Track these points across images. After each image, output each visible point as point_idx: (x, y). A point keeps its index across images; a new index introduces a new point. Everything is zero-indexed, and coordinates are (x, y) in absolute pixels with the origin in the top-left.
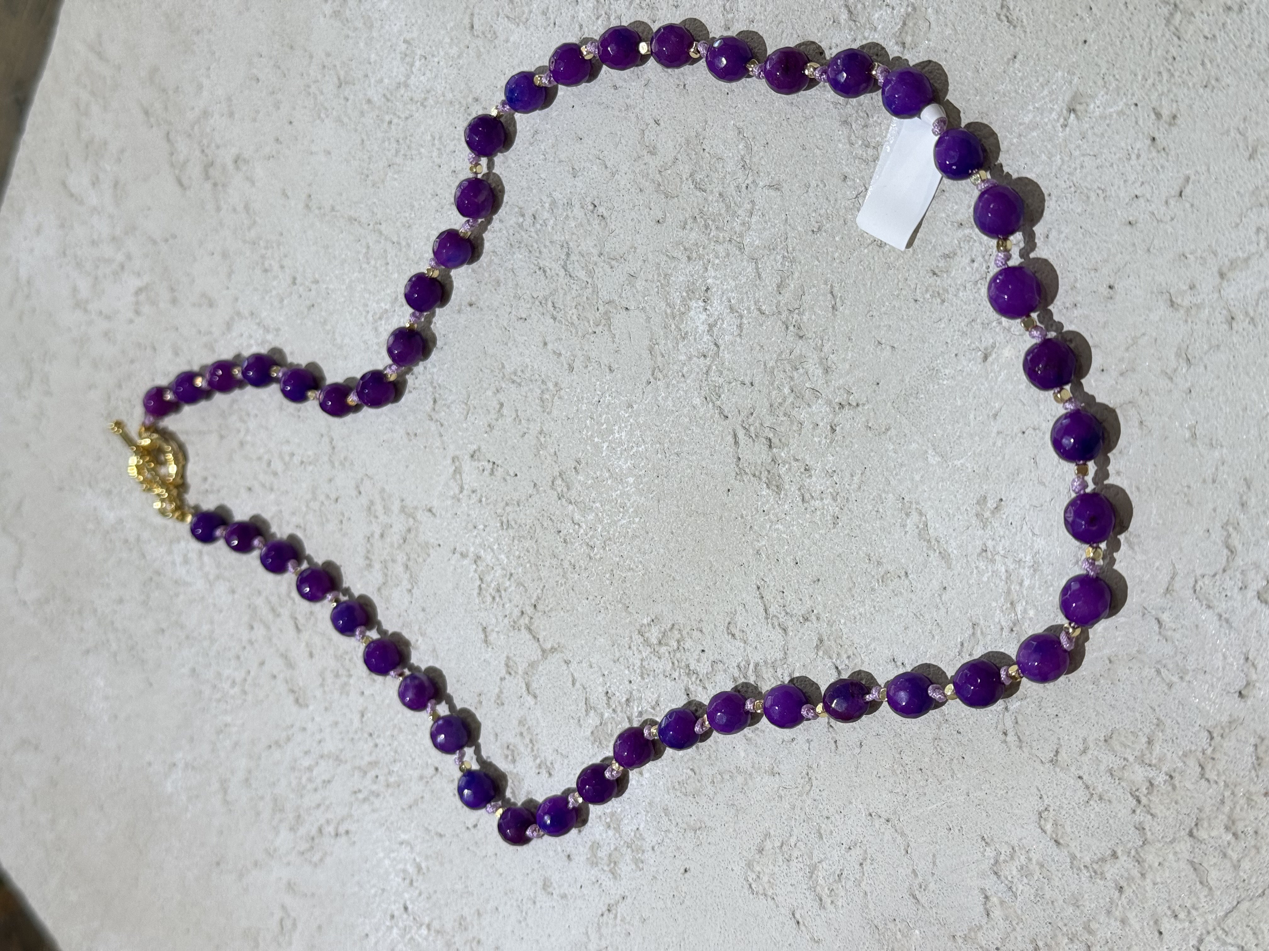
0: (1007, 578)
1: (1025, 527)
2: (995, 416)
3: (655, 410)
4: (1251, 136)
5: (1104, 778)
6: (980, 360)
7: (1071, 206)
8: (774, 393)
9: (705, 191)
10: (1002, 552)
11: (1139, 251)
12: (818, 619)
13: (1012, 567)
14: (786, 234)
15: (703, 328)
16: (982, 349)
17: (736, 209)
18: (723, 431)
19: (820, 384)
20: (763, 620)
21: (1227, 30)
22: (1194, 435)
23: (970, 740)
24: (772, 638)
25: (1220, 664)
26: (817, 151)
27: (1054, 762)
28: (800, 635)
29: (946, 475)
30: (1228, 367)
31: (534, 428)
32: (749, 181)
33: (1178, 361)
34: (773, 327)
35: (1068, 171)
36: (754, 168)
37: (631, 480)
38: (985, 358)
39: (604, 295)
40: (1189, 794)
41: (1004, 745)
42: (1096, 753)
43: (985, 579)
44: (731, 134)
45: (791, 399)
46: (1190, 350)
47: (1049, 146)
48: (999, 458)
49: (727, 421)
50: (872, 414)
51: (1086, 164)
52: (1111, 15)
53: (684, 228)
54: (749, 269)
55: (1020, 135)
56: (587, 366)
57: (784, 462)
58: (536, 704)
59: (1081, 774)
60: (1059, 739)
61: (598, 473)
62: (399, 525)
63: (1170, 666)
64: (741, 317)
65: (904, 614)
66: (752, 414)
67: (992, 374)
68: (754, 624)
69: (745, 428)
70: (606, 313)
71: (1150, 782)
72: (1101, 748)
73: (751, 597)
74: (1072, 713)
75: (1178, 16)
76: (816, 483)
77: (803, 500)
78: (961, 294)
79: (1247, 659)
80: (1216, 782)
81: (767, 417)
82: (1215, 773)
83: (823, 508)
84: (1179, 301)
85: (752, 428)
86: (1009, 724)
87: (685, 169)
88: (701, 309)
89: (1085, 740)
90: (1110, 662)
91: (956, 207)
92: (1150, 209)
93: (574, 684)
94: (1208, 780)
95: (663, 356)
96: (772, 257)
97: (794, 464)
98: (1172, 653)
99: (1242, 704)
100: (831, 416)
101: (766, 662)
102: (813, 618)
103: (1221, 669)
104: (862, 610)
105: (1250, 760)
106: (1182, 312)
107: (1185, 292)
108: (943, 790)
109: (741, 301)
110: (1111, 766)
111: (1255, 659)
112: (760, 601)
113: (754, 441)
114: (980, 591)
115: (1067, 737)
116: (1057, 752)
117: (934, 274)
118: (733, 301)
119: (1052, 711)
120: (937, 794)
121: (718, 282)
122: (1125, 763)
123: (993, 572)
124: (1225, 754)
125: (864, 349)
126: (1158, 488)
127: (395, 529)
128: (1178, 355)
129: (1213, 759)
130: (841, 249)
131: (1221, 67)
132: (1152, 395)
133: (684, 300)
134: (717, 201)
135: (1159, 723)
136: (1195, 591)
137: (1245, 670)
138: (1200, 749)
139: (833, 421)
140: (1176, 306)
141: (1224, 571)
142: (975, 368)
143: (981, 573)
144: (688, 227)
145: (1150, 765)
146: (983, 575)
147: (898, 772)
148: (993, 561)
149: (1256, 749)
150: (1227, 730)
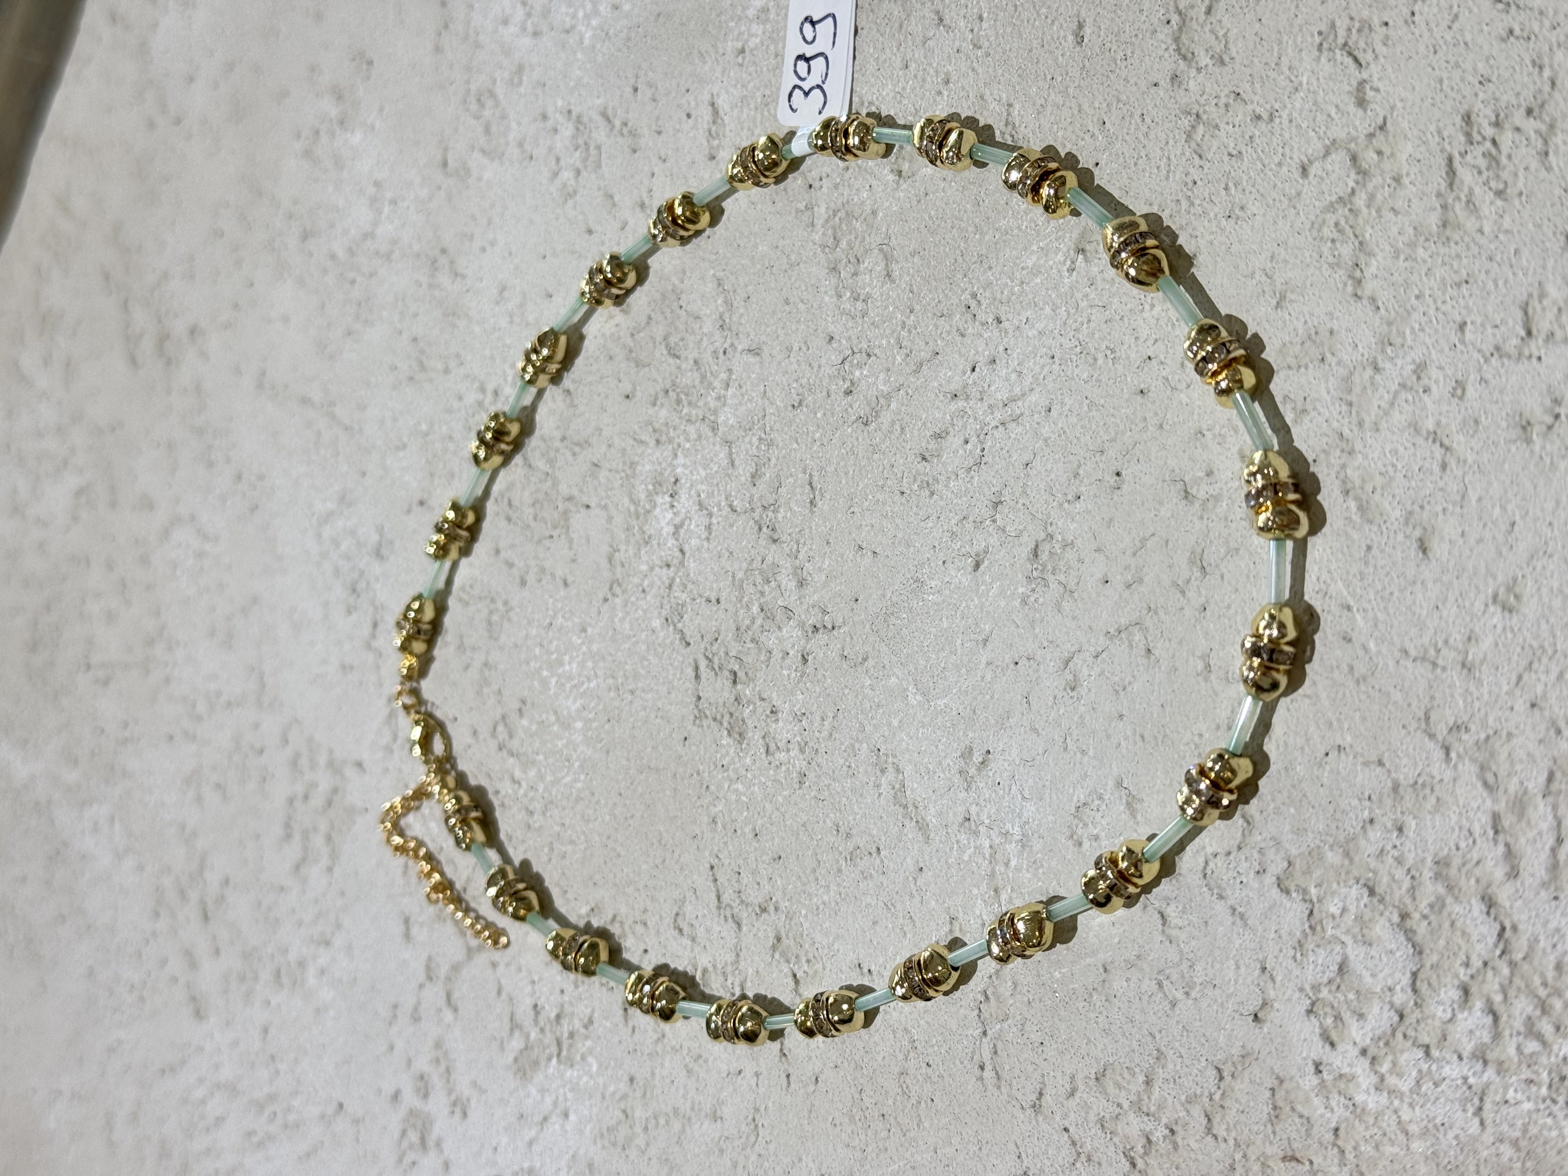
0: (991, 856)
1: (1013, 787)
2: (985, 641)
3: (610, 633)
4: (1279, 280)
5: (1093, 1131)
6: (970, 569)
7: (1077, 371)
8: (742, 612)
9: (678, 357)
10: (987, 821)
11: (1151, 428)
12: (776, 909)
13: (997, 841)
14: (764, 410)
15: (668, 530)
16: (973, 555)
17: (712, 379)
18: (683, 662)
19: (791, 600)
20: (714, 910)
21: (1254, 145)
22: (1208, 667)
23: (941, 1076)
24: (723, 934)
25: (1231, 974)
26: (801, 306)
27: (1036, 1107)
28: (754, 931)
29: (928, 719)
30: (1248, 577)
31: (479, 658)
32: (726, 345)
33: (1191, 570)
34: (745, 528)
35: (1074, 327)
36: (734, 327)
37: (579, 725)
38: (977, 566)
39: (564, 489)
40: (1193, 1156)
41: (979, 1083)
42: (1085, 1096)
43: (966, 858)
44: (711, 286)
45: (759, 622)
46: (1205, 556)
47: (1054, 296)
48: (988, 697)
49: (688, 649)
50: (848, 639)
51: (1093, 318)
52: (1125, 131)
53: (654, 404)
54: (722, 455)
55: (1022, 283)
56: (540, 580)
57: (749, 702)
58: (456, 1019)
59: (1067, 1125)
60: (1043, 1076)
61: (544, 717)
62: (325, 783)
63: (1175, 977)
64: (710, 515)
65: (873, 903)
66: (717, 639)
67: (983, 587)
68: (705, 916)
69: (707, 658)
70: (566, 512)
71: (1148, 1139)
72: (1091, 1089)
73: (702, 881)
74: (1059, 1040)
75: (1201, 129)
76: (783, 729)
77: (767, 752)
78: (952, 484)
79: (1264, 969)
80: (1225, 1140)
81: (733, 643)
82: (1224, 1127)
83: (789, 763)
84: (1194, 491)
85: (716, 660)
86: (987, 1055)
87: (659, 331)
88: (667, 506)
89: (1073, 1078)
90: (1106, 970)
91: (950, 373)
92: (1164, 374)
93: (499, 993)
94: (1215, 1137)
95: (623, 566)
96: (747, 439)
97: (758, 704)
98: (1177, 959)
99: (1257, 1031)
100: (803, 642)
101: (714, 966)
102: (771, 908)
103: (1232, 983)
104: (826, 898)
105: (1267, 1109)
106: (1197, 505)
107: (1201, 479)
108: (907, 1145)
109: (710, 495)
110: (1102, 1114)
111: (1273, 969)
112: (712, 884)
113: (716, 674)
114: (961, 873)
115: (1052, 1074)
116: (1041, 1094)
117: (924, 459)
118: (703, 496)
119: (1036, 1038)
120: (900, 1149)
121: (687, 472)
122: (1118, 1110)
123: (976, 848)
124: (1237, 1101)
125: (842, 556)
126: (1165, 736)
127: (321, 789)
128: (1192, 562)
129: (1222, 1107)
130: (823, 428)
131: (1247, 192)
132: (1161, 613)
133: (649, 495)
134: (691, 370)
135: (1160, 1056)
136: (1205, 876)
137: (1262, 984)
138: (1206, 1094)
139: (805, 648)
140: (1190, 497)
141: (1240, 848)
142: (964, 580)
143: (962, 850)
144: (658, 403)
145: (1148, 1115)
146: (964, 852)
147: (857, 1118)
148: (976, 833)
149: (1273, 1095)
150: (1240, 1068)
